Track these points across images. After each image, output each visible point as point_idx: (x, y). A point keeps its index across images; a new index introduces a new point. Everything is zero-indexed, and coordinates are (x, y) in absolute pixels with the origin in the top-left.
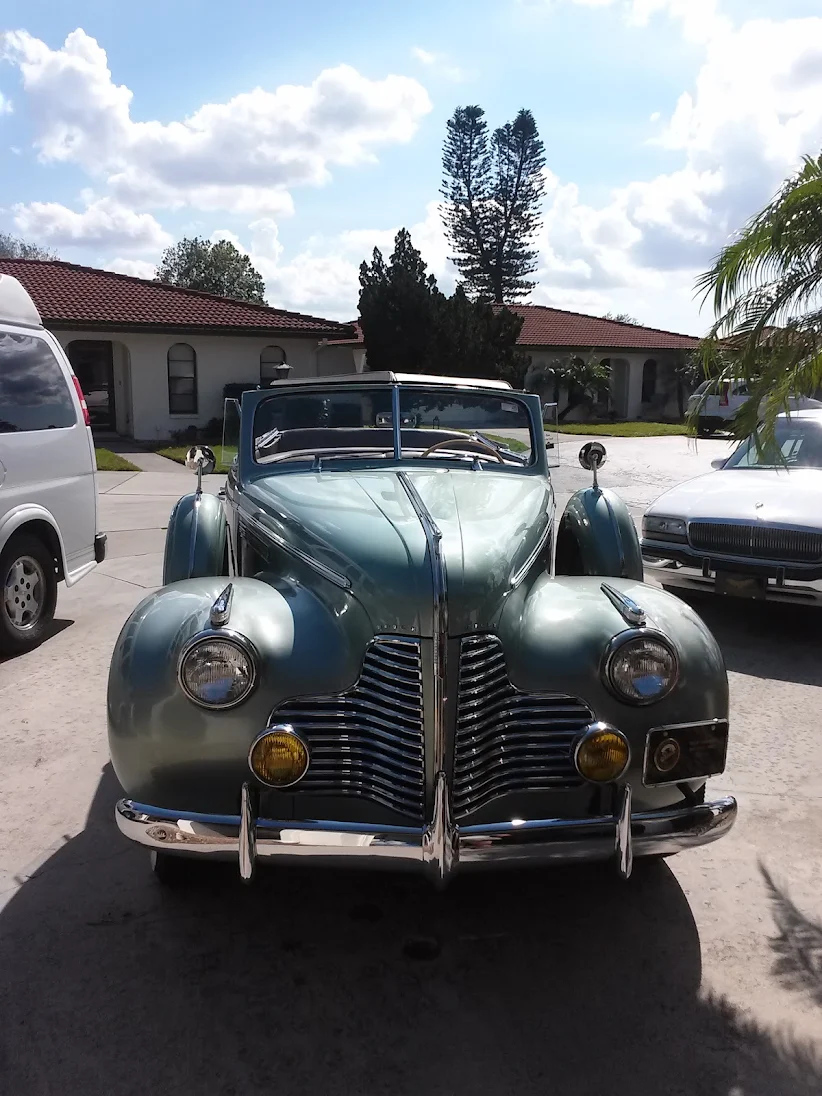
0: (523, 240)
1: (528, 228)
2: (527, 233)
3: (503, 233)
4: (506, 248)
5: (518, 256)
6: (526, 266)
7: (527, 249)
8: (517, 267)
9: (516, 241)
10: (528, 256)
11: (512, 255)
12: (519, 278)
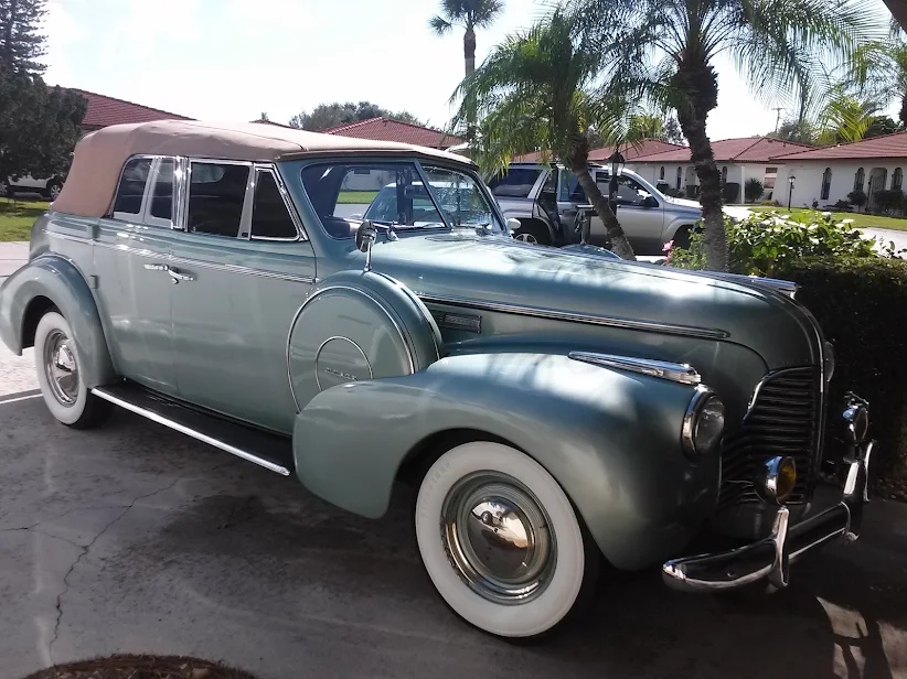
0: (32, 24)
1: (34, 14)
2: (35, 18)
3: (9, 15)
4: (14, 31)
5: (28, 39)
6: (36, 49)
7: (37, 33)
8: (28, 49)
9: (25, 24)
10: (38, 40)
11: (19, 37)
12: (31, 60)
